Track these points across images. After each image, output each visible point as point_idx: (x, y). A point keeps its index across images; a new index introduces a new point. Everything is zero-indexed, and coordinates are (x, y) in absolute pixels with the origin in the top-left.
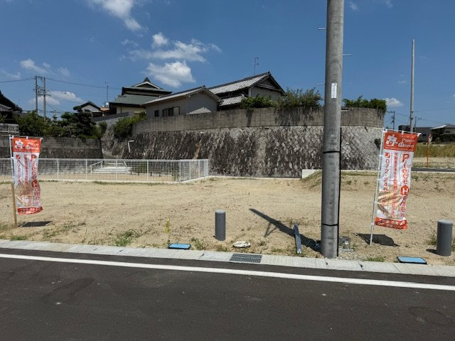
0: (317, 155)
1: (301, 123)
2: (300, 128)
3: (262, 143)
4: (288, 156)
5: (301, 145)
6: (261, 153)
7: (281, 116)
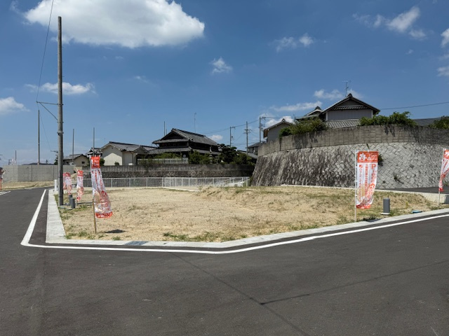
0: (313, 174)
1: (309, 145)
2: (308, 149)
3: (283, 166)
4: (294, 174)
5: (305, 164)
6: (281, 172)
7: (296, 141)
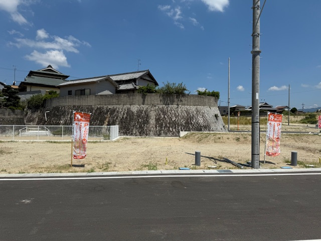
1: (175, 103)
2: (175, 106)
3: (153, 115)
4: (169, 123)
5: (176, 117)
6: (152, 121)
7: (164, 99)
